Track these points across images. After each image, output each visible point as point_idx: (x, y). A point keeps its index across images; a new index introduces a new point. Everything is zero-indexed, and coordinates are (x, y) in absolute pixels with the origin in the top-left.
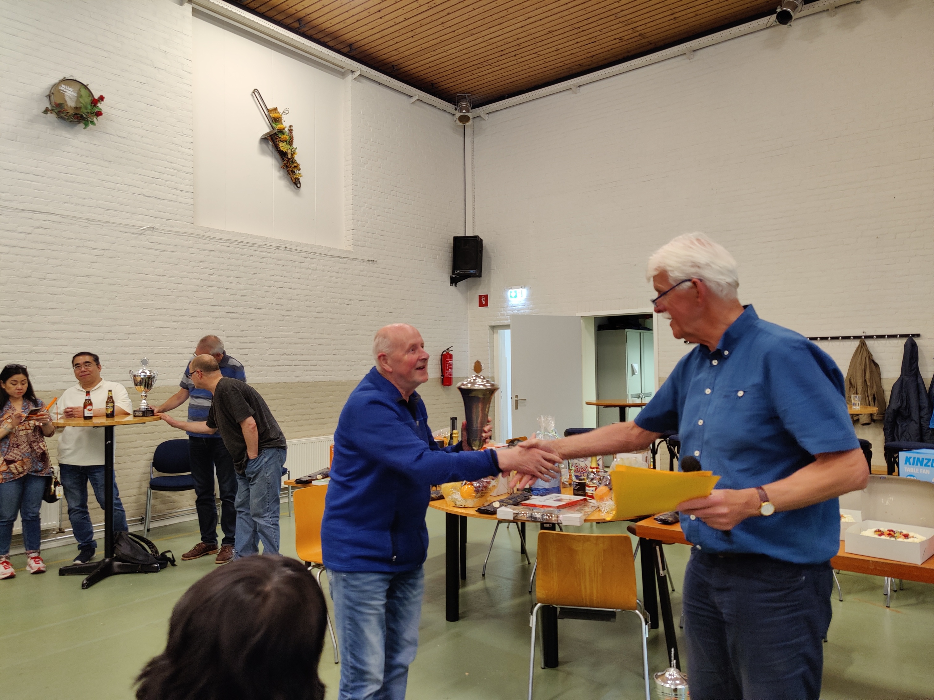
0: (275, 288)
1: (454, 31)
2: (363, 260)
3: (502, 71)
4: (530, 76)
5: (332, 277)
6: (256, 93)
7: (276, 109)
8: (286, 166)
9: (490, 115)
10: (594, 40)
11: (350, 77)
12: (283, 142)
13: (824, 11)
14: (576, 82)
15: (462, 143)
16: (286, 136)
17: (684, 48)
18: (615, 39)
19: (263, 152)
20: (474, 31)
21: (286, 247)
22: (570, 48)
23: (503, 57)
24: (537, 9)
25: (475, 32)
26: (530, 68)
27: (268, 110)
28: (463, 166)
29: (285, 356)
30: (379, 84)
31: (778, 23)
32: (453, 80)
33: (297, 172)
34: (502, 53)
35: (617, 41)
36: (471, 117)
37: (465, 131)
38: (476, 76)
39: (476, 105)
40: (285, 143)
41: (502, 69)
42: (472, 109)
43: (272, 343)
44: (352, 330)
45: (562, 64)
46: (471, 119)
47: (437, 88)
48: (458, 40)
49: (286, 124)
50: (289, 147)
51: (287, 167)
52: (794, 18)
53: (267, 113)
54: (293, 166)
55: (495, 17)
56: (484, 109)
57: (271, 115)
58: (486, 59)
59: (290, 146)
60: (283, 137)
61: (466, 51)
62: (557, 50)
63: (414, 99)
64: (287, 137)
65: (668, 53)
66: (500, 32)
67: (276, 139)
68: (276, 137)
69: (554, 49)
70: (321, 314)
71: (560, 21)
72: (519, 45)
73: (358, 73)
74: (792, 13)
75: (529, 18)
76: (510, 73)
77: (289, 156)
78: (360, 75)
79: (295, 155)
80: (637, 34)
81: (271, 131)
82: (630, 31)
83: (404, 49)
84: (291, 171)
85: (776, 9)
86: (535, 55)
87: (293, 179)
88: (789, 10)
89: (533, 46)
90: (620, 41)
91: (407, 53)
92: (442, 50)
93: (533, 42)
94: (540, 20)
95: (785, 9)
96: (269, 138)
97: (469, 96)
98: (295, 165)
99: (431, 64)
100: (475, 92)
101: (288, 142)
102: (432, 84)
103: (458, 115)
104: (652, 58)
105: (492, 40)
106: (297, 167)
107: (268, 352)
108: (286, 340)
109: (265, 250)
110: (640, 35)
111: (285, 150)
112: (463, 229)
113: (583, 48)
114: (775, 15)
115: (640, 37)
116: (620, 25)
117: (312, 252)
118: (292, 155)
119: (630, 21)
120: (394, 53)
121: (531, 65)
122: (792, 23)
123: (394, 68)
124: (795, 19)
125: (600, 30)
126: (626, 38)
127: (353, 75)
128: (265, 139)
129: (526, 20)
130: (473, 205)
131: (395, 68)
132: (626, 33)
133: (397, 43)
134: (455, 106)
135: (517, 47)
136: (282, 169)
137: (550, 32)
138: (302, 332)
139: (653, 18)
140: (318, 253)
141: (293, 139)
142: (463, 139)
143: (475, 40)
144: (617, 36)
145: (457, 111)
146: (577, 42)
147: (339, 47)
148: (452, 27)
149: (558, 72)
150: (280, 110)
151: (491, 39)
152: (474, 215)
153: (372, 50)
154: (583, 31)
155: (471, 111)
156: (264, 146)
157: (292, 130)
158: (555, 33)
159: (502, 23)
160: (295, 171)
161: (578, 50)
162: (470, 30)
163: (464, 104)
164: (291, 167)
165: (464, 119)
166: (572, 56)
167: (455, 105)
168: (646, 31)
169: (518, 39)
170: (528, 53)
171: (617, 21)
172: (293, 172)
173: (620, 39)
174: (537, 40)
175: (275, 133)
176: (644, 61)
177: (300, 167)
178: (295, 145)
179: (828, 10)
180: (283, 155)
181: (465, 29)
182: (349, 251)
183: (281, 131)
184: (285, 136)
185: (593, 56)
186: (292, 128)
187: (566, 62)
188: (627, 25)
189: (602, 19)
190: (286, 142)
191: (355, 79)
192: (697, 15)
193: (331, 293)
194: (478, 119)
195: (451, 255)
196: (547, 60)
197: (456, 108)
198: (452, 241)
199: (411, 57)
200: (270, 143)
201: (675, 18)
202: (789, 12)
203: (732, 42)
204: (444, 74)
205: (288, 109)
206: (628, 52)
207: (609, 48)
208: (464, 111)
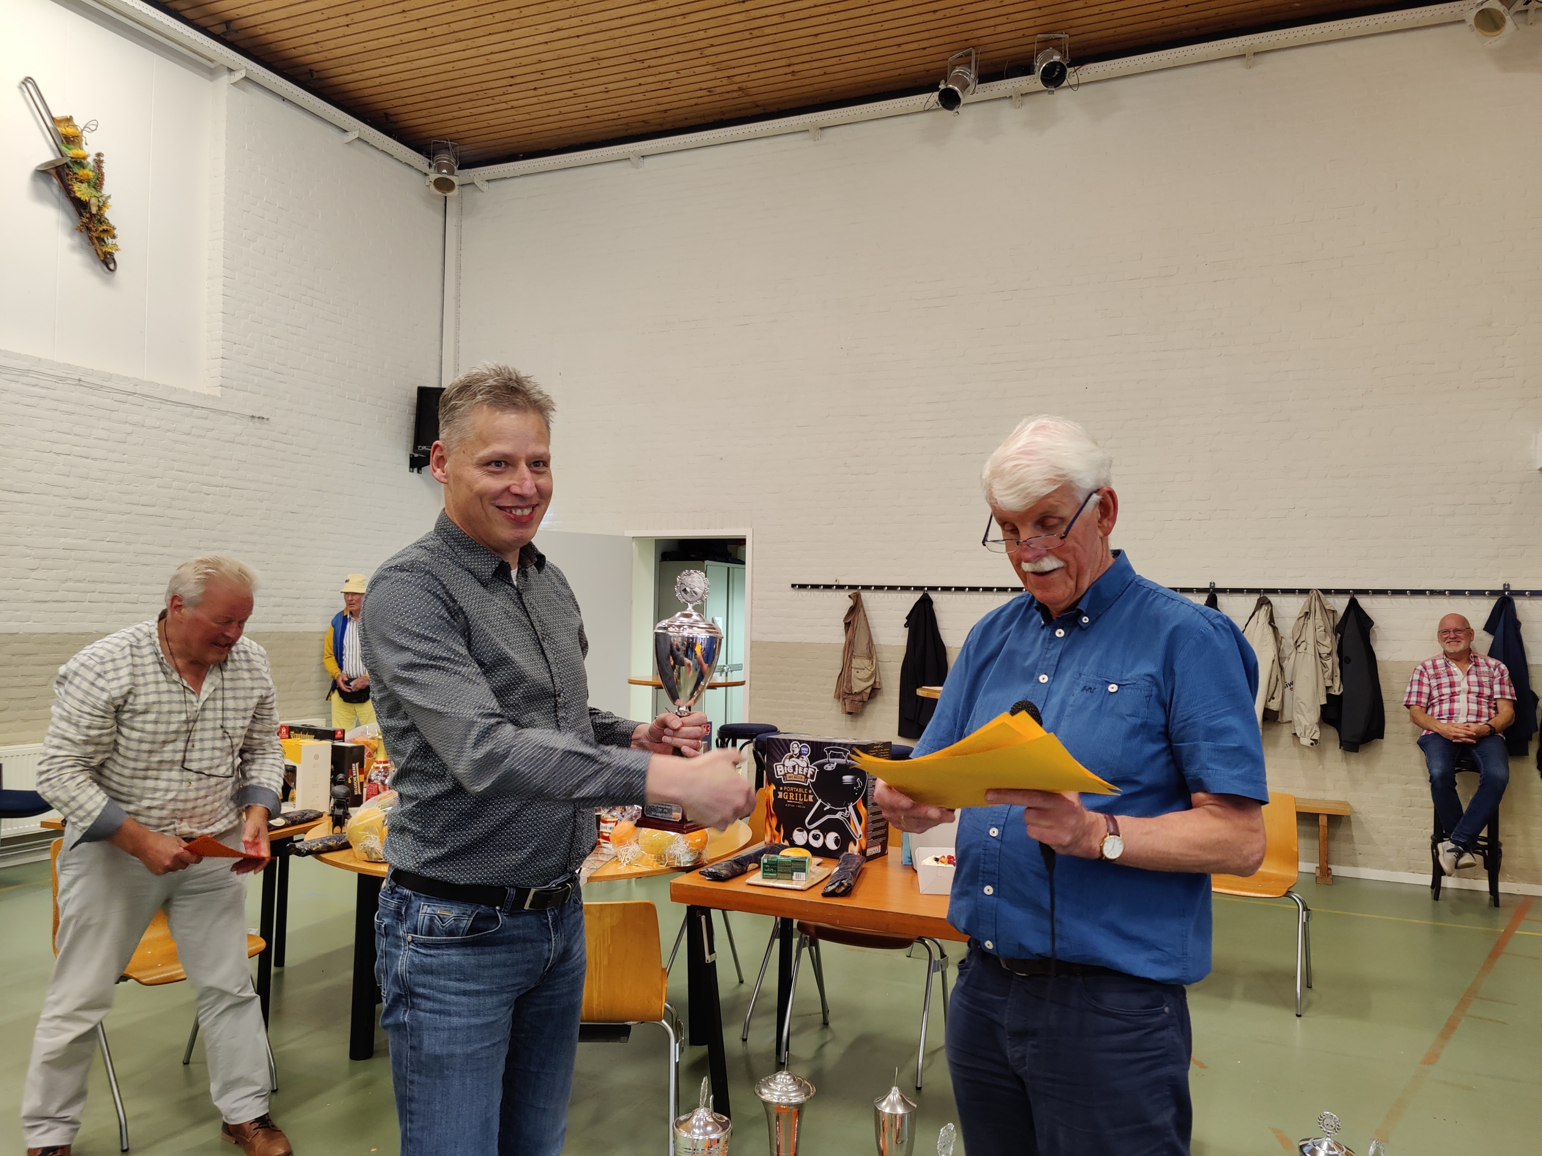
0: (54, 456)
1: (426, 29)
2: (243, 416)
3: (513, 112)
4: (561, 128)
5: (176, 442)
6: (29, 85)
7: (69, 120)
8: (87, 227)
9: (492, 184)
10: (666, 84)
11: (225, 80)
12: (81, 182)
13: (1005, 98)
14: (637, 149)
15: (442, 226)
16: (89, 173)
17: (807, 121)
18: (701, 89)
19: (39, 197)
20: (461, 35)
21: (79, 380)
22: (629, 91)
23: (515, 88)
24: (571, 17)
25: (463, 38)
26: (561, 113)
27: (53, 119)
28: (440, 266)
29: (69, 584)
30: (284, 99)
31: (940, 106)
32: (424, 113)
33: (110, 241)
34: (512, 81)
35: (705, 93)
36: (456, 183)
37: (445, 205)
38: (467, 113)
39: (465, 165)
40: (85, 185)
41: (512, 108)
42: (459, 168)
43: (43, 559)
44: (215, 541)
45: (615, 116)
46: (457, 187)
47: (396, 123)
48: (432, 44)
49: (89, 148)
50: (95, 193)
51: (89, 229)
52: (963, 102)
53: (50, 124)
54: (101, 229)
55: (498, 17)
56: (482, 173)
57: (59, 129)
58: (484, 86)
59: (97, 191)
60: (81, 172)
61: (449, 67)
62: (607, 92)
63: (352, 136)
64: (91, 174)
65: (783, 125)
66: (508, 45)
67: (68, 175)
68: (67, 171)
69: (602, 88)
70: (150, 508)
71: (611, 44)
72: (542, 72)
73: (243, 74)
74: (960, 94)
75: (558, 30)
76: (528, 117)
77: (94, 210)
78: (246, 78)
79: (105, 209)
80: (735, 87)
81: (58, 160)
82: (725, 81)
83: (332, 44)
84: (97, 238)
85: (939, 84)
86: (570, 94)
87: (100, 252)
88: (956, 88)
89: (567, 79)
90: (708, 94)
91: (338, 53)
92: (404, 57)
93: (566, 71)
94: (578, 36)
95: (951, 86)
96: (53, 172)
97: (454, 147)
98: (105, 227)
99: (383, 80)
100: (466, 141)
101: (92, 184)
102: (386, 115)
103: (434, 176)
104: (758, 129)
105: (494, 55)
106: (109, 232)
107: (33, 574)
108: (73, 553)
109: (34, 381)
110: (740, 89)
111: (84, 198)
112: (436, 374)
113: (649, 95)
114: (937, 94)
115: (740, 93)
116: (708, 68)
117: (135, 393)
118: (100, 208)
119: (724, 65)
120: (313, 48)
121: (563, 110)
122: (960, 109)
123: (312, 76)
124: (963, 105)
125: (677, 71)
126: (718, 90)
127: (232, 77)
128: (44, 173)
129: (552, 32)
130: (457, 335)
131: (315, 75)
132: (718, 83)
133: (318, 31)
134: (428, 161)
135: (538, 76)
136: (77, 233)
137: (593, 60)
138: (108, 539)
139: (759, 67)
140: (148, 396)
141: (103, 179)
142: (443, 219)
143: (464, 50)
144: (704, 85)
145: (432, 170)
146: (640, 84)
147: (204, 22)
148: (421, 21)
149: (608, 129)
150: (79, 122)
151: (492, 53)
152: (457, 352)
153: (270, 37)
154: (649, 67)
155: (457, 172)
156: (42, 185)
157: (101, 162)
158: (604, 63)
159: (511, 30)
160: (106, 239)
161: (641, 97)
162: (455, 32)
163: (444, 158)
164: (96, 230)
165: (444, 185)
166: (632, 106)
167: (429, 158)
168: (749, 84)
169: (540, 62)
170: (557, 88)
171: (703, 61)
172: (101, 240)
173: (709, 90)
174: (573, 69)
175: (66, 164)
176: (746, 131)
177: (116, 232)
178: (107, 190)
179: (1011, 97)
180: (80, 206)
181: (445, 29)
182: (214, 398)
183: (79, 162)
184: (86, 171)
185: (665, 111)
186: (102, 158)
187: (623, 114)
188: (718, 70)
189: (679, 53)
190: (89, 183)
191: (234, 84)
192: (825, 74)
193: (173, 472)
194: (470, 188)
195: (413, 418)
196: (590, 105)
197: (430, 163)
198: (414, 394)
199: (346, 60)
200: (55, 181)
201: (793, 72)
202: (955, 93)
203: (875, 123)
204: (408, 100)
205: (95, 123)
206: (723, 113)
207: (693, 102)
208: (445, 171)
